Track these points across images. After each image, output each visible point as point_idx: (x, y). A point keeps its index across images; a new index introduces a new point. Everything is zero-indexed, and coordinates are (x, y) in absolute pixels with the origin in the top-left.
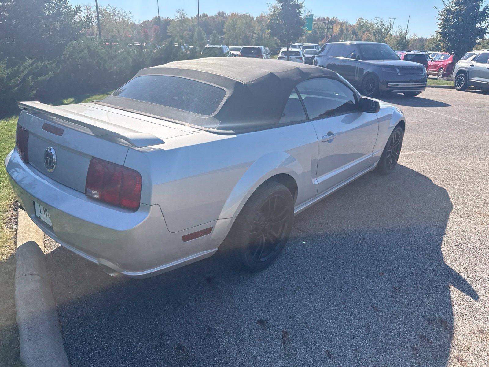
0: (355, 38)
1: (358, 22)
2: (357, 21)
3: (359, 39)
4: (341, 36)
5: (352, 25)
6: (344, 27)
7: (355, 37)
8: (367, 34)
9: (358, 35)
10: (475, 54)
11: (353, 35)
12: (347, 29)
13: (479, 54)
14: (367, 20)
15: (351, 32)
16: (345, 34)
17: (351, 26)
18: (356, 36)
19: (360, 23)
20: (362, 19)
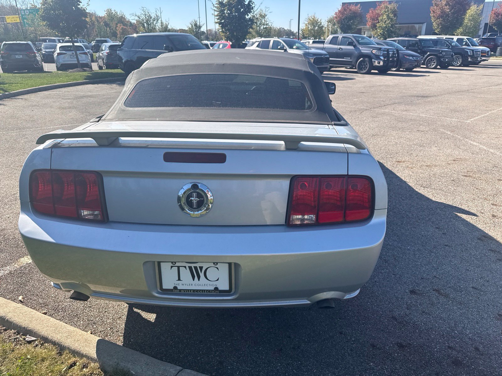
0: (110, 31)
1: (107, 14)
2: (106, 12)
3: (113, 31)
4: (93, 28)
5: (101, 16)
6: (93, 19)
7: (108, 29)
8: (121, 26)
9: (112, 27)
10: (257, 42)
11: (107, 28)
12: (98, 21)
13: (261, 41)
14: (116, 11)
15: (103, 24)
16: (98, 26)
17: (101, 18)
18: (110, 28)
19: (109, 14)
20: (110, 9)
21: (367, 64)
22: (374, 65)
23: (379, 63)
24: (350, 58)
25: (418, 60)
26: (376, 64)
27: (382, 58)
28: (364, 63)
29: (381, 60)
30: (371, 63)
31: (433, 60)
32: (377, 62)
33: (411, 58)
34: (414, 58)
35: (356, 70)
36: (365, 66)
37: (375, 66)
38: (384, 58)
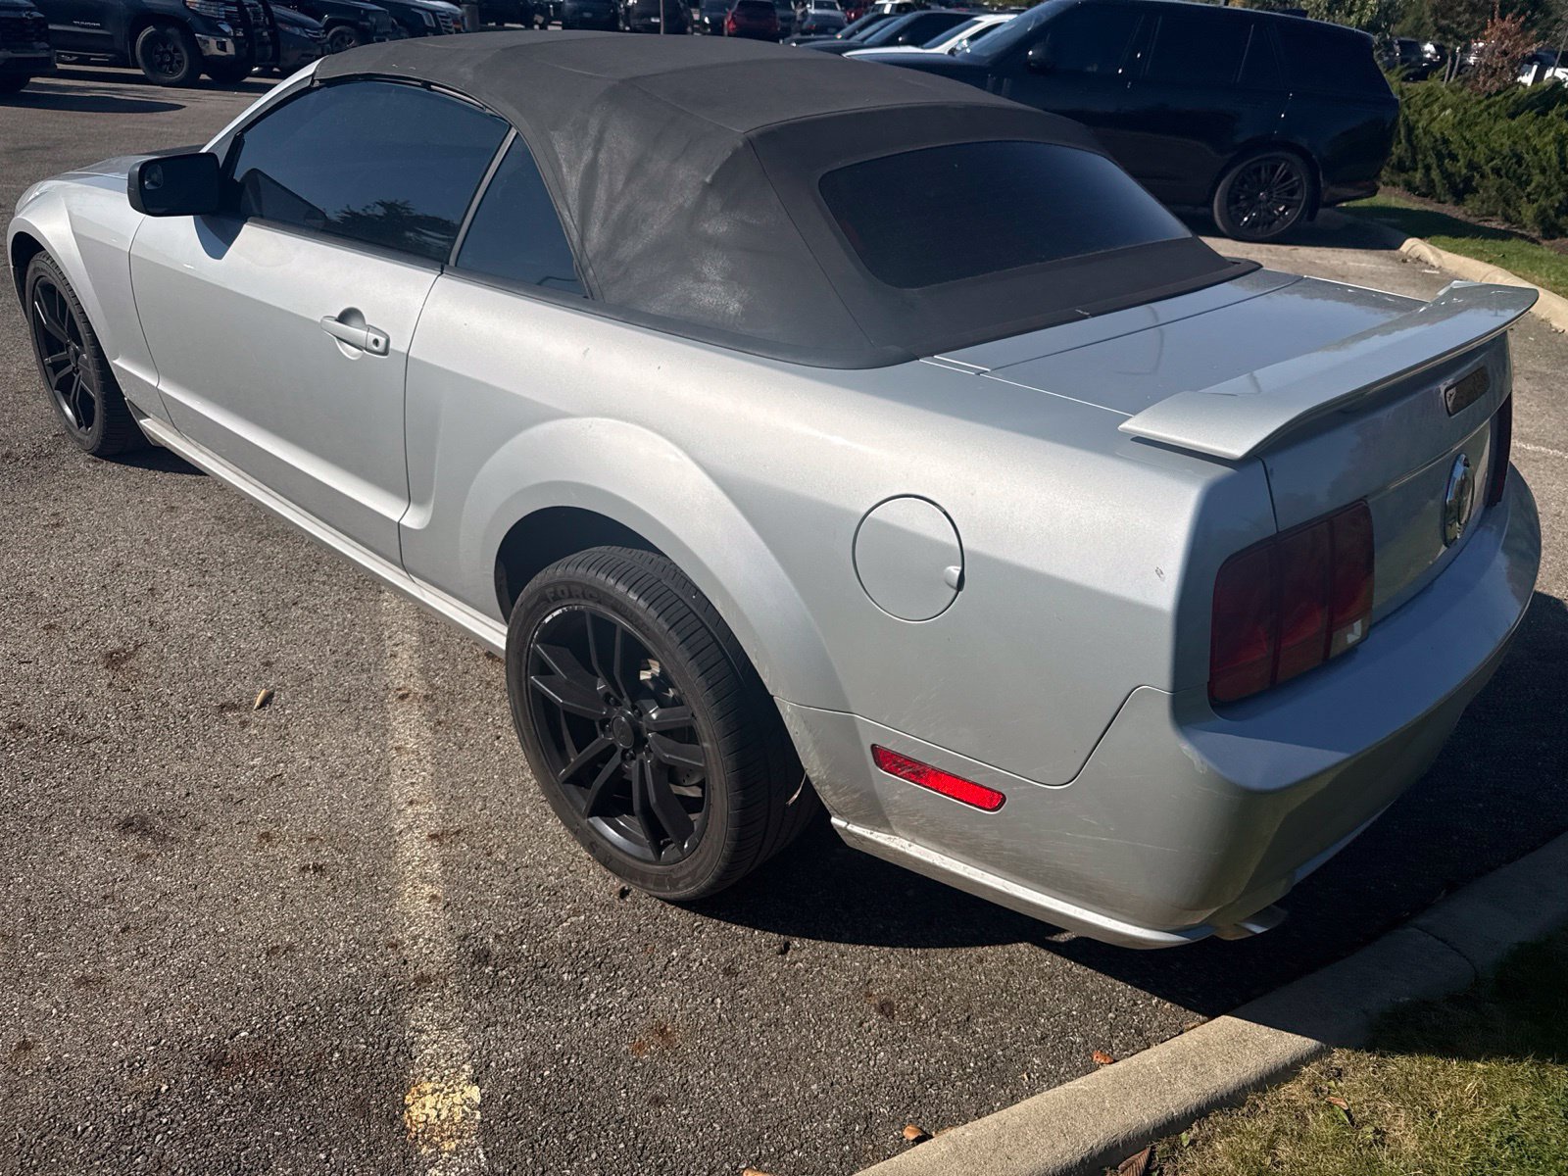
21: (176, 50)
22: (208, 54)
23: (222, 47)
24: (98, 24)
25: (319, 39)
26: (212, 48)
27: (227, 29)
28: (165, 47)
29: (226, 35)
30: (195, 48)
31: (347, 38)
32: (213, 42)
33: (297, 31)
34: (307, 33)
35: (140, 72)
36: (173, 58)
37: (212, 56)
38: (234, 27)
